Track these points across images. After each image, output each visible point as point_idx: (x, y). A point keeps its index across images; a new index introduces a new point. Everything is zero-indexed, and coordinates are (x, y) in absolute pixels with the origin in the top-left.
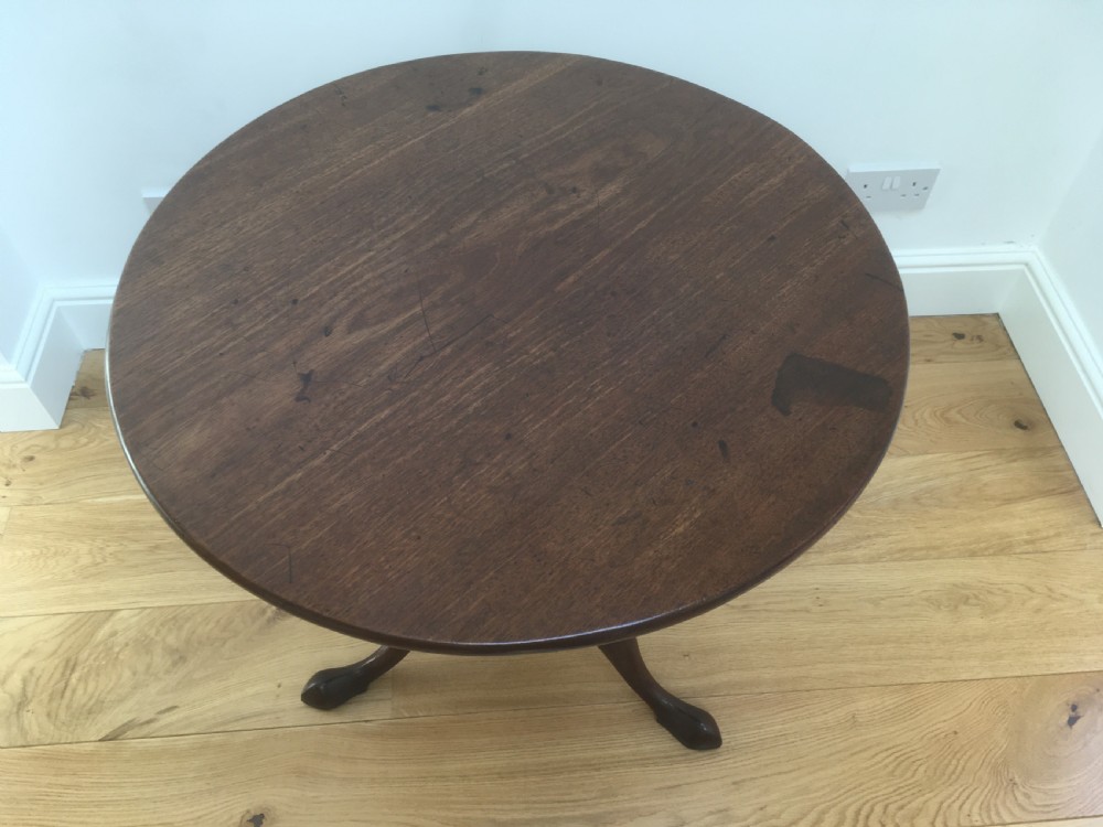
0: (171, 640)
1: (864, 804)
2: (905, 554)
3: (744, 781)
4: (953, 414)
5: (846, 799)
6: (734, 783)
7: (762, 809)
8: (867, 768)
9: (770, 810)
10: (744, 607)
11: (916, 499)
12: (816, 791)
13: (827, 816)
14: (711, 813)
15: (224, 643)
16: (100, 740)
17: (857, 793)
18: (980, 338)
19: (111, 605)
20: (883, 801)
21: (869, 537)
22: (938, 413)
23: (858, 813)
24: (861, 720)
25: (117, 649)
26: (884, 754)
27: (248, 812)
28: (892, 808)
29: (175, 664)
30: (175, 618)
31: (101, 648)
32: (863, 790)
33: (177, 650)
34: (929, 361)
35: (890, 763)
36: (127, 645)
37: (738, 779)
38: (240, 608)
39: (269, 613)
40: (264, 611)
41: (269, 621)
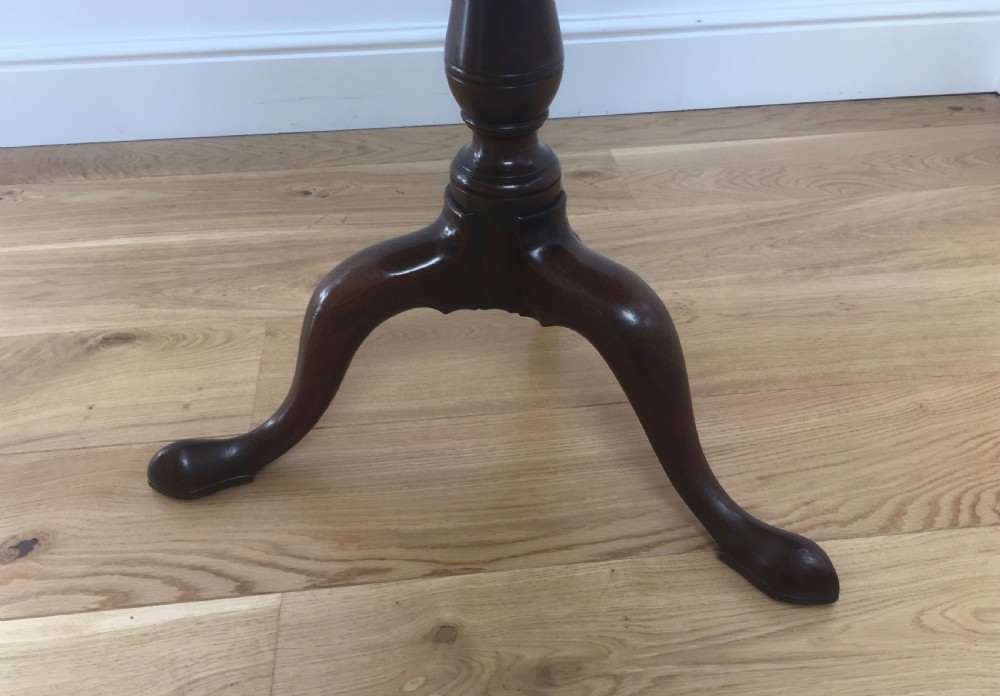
1: (965, 492)
2: (946, 263)
3: (773, 476)
4: (970, 159)
5: (935, 488)
6: (760, 478)
7: (807, 504)
8: (955, 456)
9: (820, 504)
10: (741, 315)
11: (947, 221)
12: (884, 482)
13: (910, 507)
15: (22, 371)
17: (950, 482)
18: (981, 110)
20: (992, 487)
21: (896, 252)
22: (951, 159)
23: (957, 502)
24: (931, 409)
26: (979, 440)
27: (14, 537)
32: (958, 478)
34: (928, 126)
35: (990, 449)
37: (765, 474)
38: (52, 339)
39: (91, 342)
40: (84, 341)
41: (90, 349)
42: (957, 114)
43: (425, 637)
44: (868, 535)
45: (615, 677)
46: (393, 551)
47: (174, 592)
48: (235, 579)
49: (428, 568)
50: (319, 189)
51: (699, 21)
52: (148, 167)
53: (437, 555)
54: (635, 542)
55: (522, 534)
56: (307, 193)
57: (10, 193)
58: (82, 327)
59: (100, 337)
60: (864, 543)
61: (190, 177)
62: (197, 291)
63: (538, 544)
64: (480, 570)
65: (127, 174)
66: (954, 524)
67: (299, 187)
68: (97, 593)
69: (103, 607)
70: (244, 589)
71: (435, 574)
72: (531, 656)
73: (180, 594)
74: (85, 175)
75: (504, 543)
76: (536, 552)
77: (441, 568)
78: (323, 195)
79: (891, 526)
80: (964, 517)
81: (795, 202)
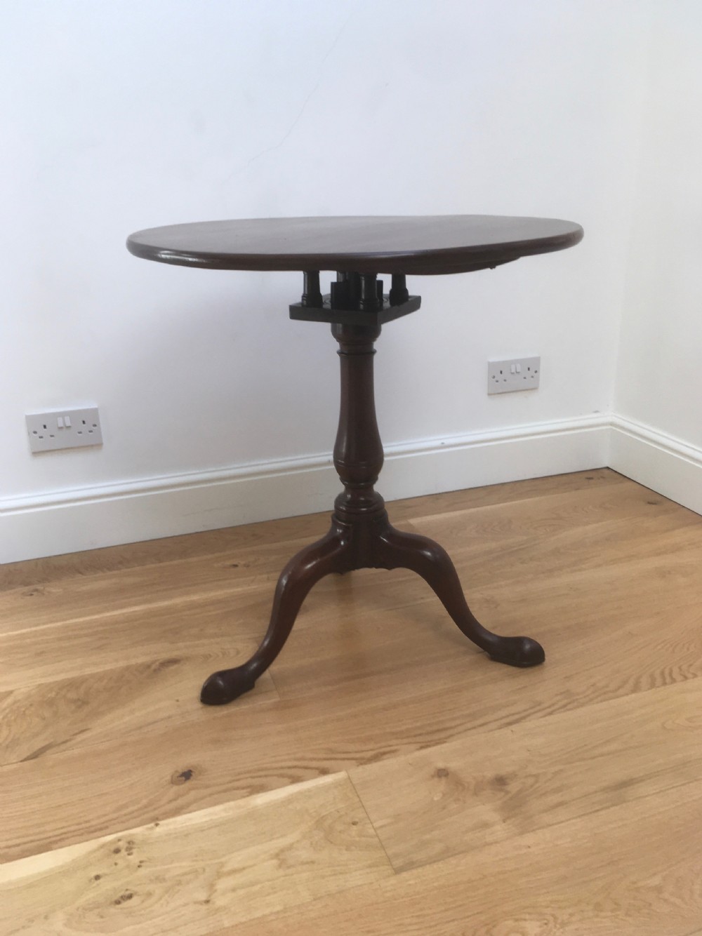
0: (72, 695)
1: (664, 668)
2: (615, 561)
3: (571, 676)
4: (607, 505)
5: (650, 669)
6: (566, 678)
7: (592, 686)
10: (521, 600)
11: (608, 539)
12: (626, 670)
13: (642, 679)
14: (557, 695)
15: (120, 688)
16: (21, 761)
17: (656, 665)
18: (603, 477)
19: (9, 688)
20: (676, 665)
21: (588, 558)
22: (598, 507)
23: (662, 674)
24: (635, 633)
25: (23, 709)
26: (662, 645)
27: (176, 771)
28: (684, 667)
29: (80, 707)
30: (72, 684)
31: (7, 711)
32: (659, 663)
33: (79, 700)
34: (578, 489)
35: (668, 648)
36: (31, 705)
38: (128, 668)
39: (153, 667)
40: (149, 666)
41: (155, 670)
42: (591, 481)
43: (433, 776)
44: (627, 694)
45: (534, 776)
46: (394, 742)
47: (286, 780)
48: (317, 769)
49: (418, 746)
50: (243, 563)
51: (443, 443)
52: (121, 563)
53: (418, 739)
54: (517, 717)
55: (458, 722)
56: (235, 566)
57: (36, 590)
58: (142, 660)
59: (157, 663)
60: (626, 698)
61: (153, 566)
62: (202, 630)
63: (469, 725)
64: (445, 742)
65: (109, 569)
66: (665, 684)
67: (229, 563)
68: (243, 788)
69: (251, 793)
70: (324, 772)
71: (422, 748)
72: (490, 774)
73: (290, 780)
74: (80, 573)
75: (451, 728)
76: (469, 729)
77: (423, 745)
78: (247, 566)
79: (636, 689)
80: (668, 680)
81: (525, 538)
